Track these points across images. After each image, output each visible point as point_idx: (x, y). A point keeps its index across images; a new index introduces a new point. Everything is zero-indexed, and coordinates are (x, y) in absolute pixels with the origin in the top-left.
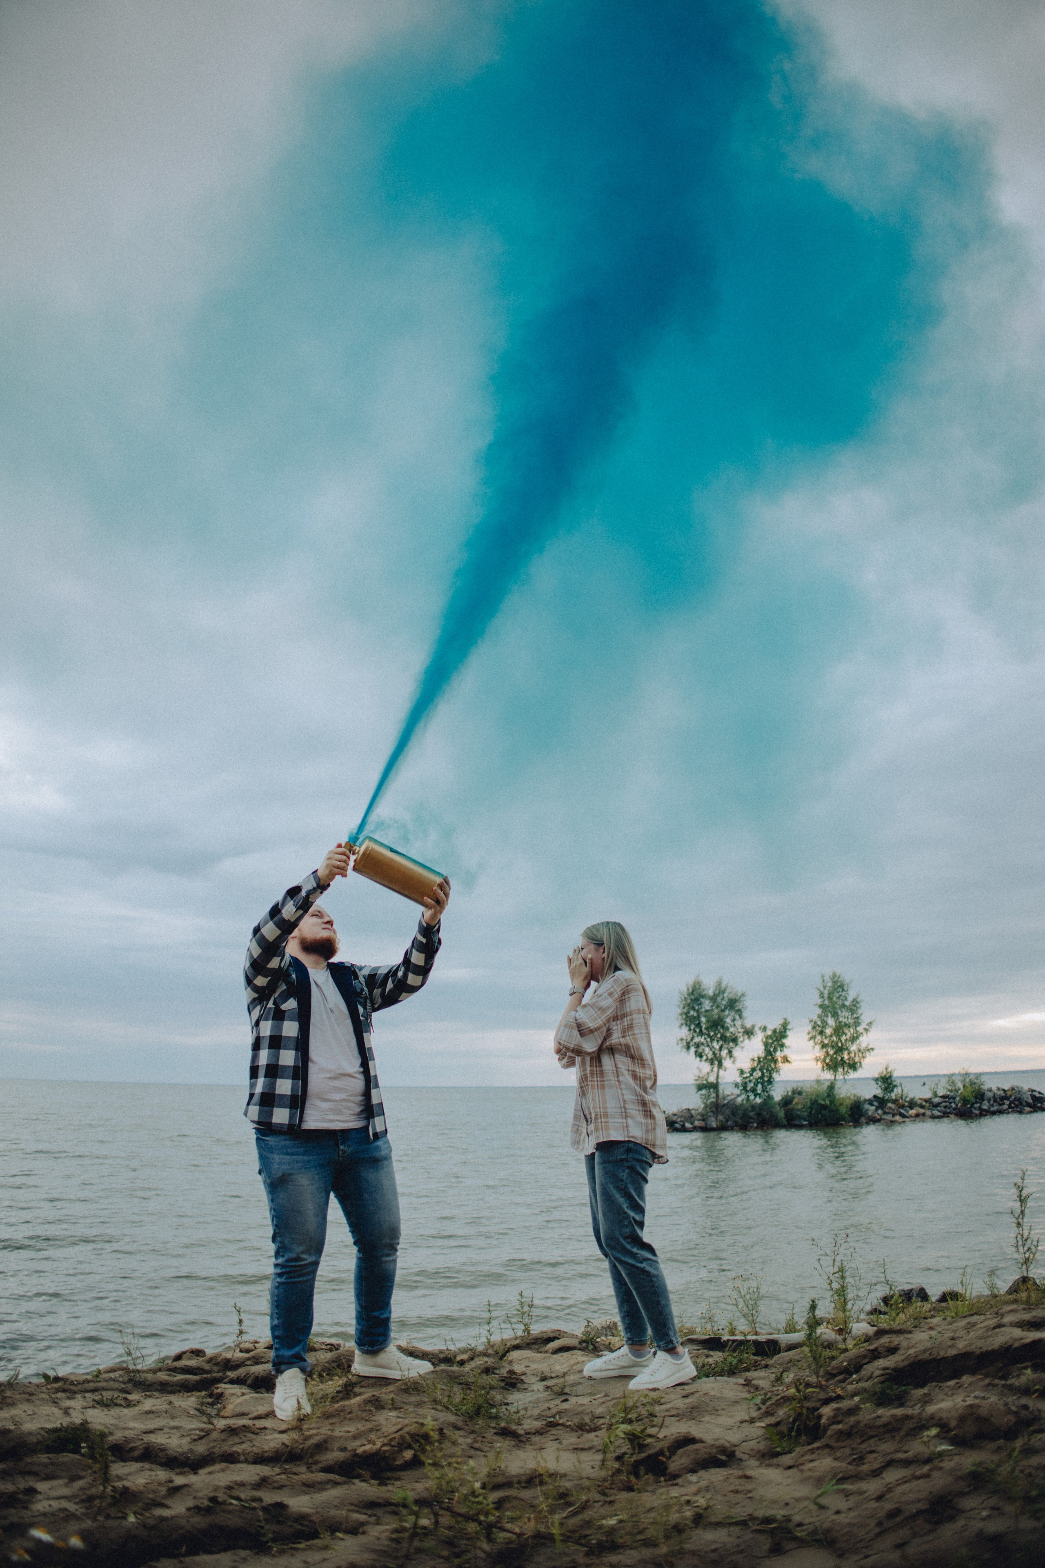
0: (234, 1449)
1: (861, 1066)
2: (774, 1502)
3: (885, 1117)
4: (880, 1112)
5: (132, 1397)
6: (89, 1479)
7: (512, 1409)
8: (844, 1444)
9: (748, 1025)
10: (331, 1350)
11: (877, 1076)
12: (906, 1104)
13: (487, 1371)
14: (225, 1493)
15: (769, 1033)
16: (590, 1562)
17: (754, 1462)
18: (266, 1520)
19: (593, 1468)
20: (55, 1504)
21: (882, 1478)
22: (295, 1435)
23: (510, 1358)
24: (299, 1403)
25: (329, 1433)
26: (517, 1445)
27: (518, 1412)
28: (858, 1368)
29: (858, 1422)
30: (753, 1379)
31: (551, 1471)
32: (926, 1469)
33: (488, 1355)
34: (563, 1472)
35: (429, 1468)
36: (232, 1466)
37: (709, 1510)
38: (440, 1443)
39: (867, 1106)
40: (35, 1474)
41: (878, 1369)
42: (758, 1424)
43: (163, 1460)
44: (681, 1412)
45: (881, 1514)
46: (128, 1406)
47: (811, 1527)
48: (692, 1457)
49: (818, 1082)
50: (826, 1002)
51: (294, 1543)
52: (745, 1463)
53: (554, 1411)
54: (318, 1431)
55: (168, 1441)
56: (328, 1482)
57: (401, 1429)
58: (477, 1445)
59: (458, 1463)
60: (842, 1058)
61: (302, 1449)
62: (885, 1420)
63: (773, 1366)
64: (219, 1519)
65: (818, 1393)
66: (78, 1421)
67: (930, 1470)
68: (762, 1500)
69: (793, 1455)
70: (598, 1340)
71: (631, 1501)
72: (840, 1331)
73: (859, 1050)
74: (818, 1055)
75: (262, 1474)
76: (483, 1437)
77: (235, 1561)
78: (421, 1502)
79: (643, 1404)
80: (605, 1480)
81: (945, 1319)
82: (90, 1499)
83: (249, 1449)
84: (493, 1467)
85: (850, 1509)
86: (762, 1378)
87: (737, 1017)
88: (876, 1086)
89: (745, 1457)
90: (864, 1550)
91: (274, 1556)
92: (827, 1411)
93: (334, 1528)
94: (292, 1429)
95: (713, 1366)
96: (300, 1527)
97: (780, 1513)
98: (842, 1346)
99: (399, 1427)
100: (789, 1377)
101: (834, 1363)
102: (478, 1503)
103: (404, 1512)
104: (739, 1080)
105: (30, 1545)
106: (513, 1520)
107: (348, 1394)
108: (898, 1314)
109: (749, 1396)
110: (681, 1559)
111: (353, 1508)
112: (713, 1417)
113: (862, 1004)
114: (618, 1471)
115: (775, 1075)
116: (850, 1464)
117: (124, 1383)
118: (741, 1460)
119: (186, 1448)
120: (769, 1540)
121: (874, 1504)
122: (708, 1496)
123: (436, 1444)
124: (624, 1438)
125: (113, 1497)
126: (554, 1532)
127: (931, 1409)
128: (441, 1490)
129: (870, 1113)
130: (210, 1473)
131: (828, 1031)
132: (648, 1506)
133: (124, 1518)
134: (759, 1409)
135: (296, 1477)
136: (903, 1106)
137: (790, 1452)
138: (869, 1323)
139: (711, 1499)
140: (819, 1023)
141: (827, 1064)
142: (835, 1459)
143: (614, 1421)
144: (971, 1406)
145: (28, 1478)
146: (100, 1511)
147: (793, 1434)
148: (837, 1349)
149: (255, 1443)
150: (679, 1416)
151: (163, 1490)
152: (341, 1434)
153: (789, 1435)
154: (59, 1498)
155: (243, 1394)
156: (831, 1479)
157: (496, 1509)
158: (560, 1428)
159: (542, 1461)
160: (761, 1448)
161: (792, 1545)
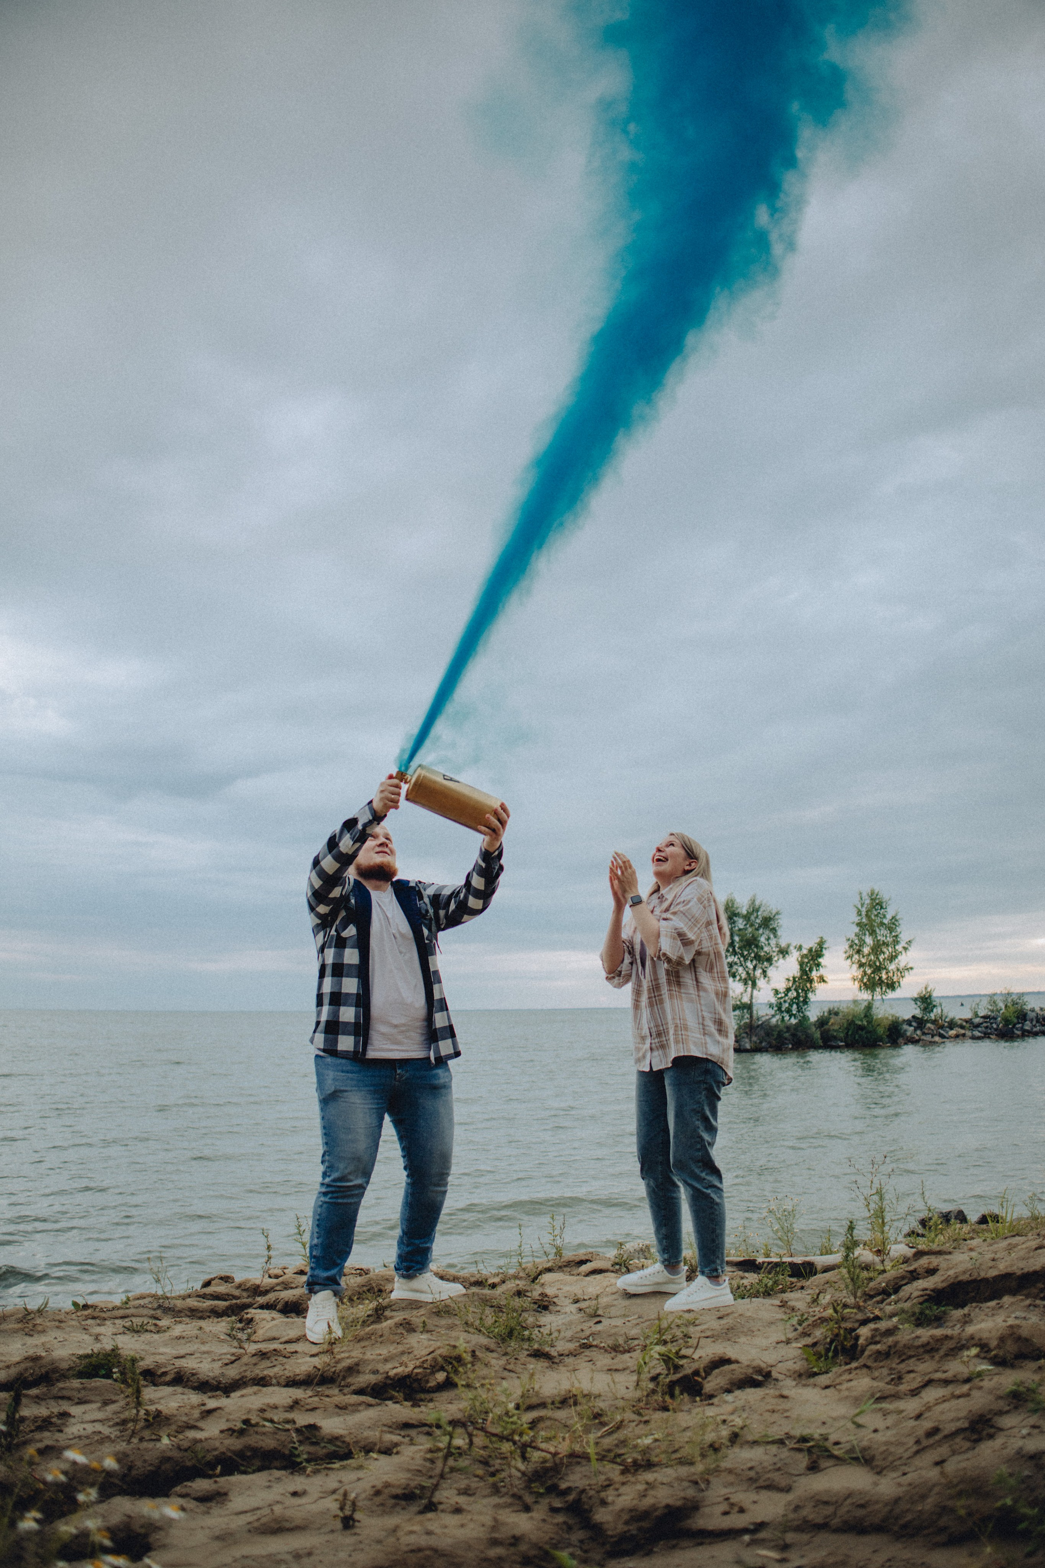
0: (265, 1373)
1: (899, 985)
2: (810, 1421)
3: (923, 1037)
4: (919, 1032)
5: (163, 1323)
6: (122, 1403)
7: (545, 1331)
8: (881, 1364)
9: (783, 944)
10: (361, 1275)
11: (916, 996)
12: (946, 1024)
13: (519, 1293)
14: (258, 1415)
15: (805, 952)
16: (625, 1480)
17: (790, 1382)
18: (300, 1442)
19: (627, 1388)
20: (90, 1428)
21: (921, 1398)
22: (326, 1358)
23: (542, 1281)
24: (329, 1327)
25: (361, 1356)
26: (550, 1367)
27: (551, 1334)
28: (896, 1290)
29: (896, 1343)
30: (790, 1300)
31: (585, 1392)
32: (966, 1388)
33: (520, 1278)
34: (597, 1393)
35: (463, 1389)
36: (265, 1389)
37: (745, 1429)
38: (473, 1365)
39: (905, 1027)
40: (69, 1398)
41: (917, 1290)
42: (794, 1345)
43: (196, 1384)
44: (716, 1333)
45: (921, 1432)
46: (158, 1332)
47: (848, 1446)
48: (727, 1378)
49: (855, 1002)
50: (864, 920)
51: (328, 1463)
52: (781, 1384)
53: (587, 1333)
54: (349, 1354)
55: (199, 1365)
56: (360, 1404)
57: (433, 1352)
58: (509, 1367)
59: (491, 1384)
60: (880, 978)
61: (334, 1373)
62: (924, 1340)
63: (808, 1287)
64: (252, 1440)
65: (856, 1314)
66: (109, 1347)
67: (970, 1389)
68: (798, 1420)
69: (830, 1375)
70: (631, 1262)
71: (667, 1421)
72: (879, 1252)
73: (898, 970)
74: (856, 974)
75: (294, 1397)
76: (516, 1359)
77: (270, 1481)
78: (454, 1423)
79: (678, 1326)
80: (639, 1400)
81: (985, 1240)
82: (124, 1422)
83: (281, 1373)
84: (527, 1387)
85: (888, 1428)
86: (798, 1299)
87: (772, 936)
88: (916, 1006)
89: (780, 1377)
90: (903, 1468)
91: (308, 1476)
92: (864, 1332)
93: (368, 1449)
94: (323, 1353)
95: (749, 1287)
96: (334, 1448)
97: (816, 1432)
98: (880, 1267)
99: (431, 1349)
100: (826, 1299)
101: (872, 1284)
102: (512, 1423)
103: (438, 1432)
104: (773, 1000)
105: (65, 1466)
106: (548, 1439)
107: (378, 1317)
108: (936, 1236)
109: (785, 1317)
110: (717, 1476)
111: (385, 1429)
112: (749, 1338)
113: (901, 922)
114: (654, 1392)
115: (810, 995)
116: (887, 1383)
117: (155, 1309)
118: (776, 1380)
119: (217, 1372)
120: (807, 1457)
121: (912, 1423)
122: (745, 1415)
123: (469, 1366)
124: (658, 1359)
125: (146, 1420)
126: (589, 1451)
127: (970, 1330)
128: (475, 1411)
129: (908, 1034)
130: (242, 1396)
131: (866, 950)
132: (685, 1425)
133: (159, 1440)
134: (796, 1330)
135: (328, 1399)
136: (942, 1027)
137: (827, 1372)
138: (907, 1245)
139: (747, 1418)
140: (857, 941)
141: (865, 984)
142: (873, 1379)
143: (648, 1342)
144: (1011, 1327)
145: (61, 1402)
146: (134, 1433)
147: (830, 1354)
148: (874, 1270)
149: (287, 1367)
150: (714, 1337)
151: (196, 1413)
152: (372, 1357)
153: (826, 1355)
154: (94, 1421)
155: (273, 1319)
156: (869, 1399)
157: (530, 1429)
158: (595, 1349)
159: (576, 1382)
160: (797, 1368)
161: (831, 1462)
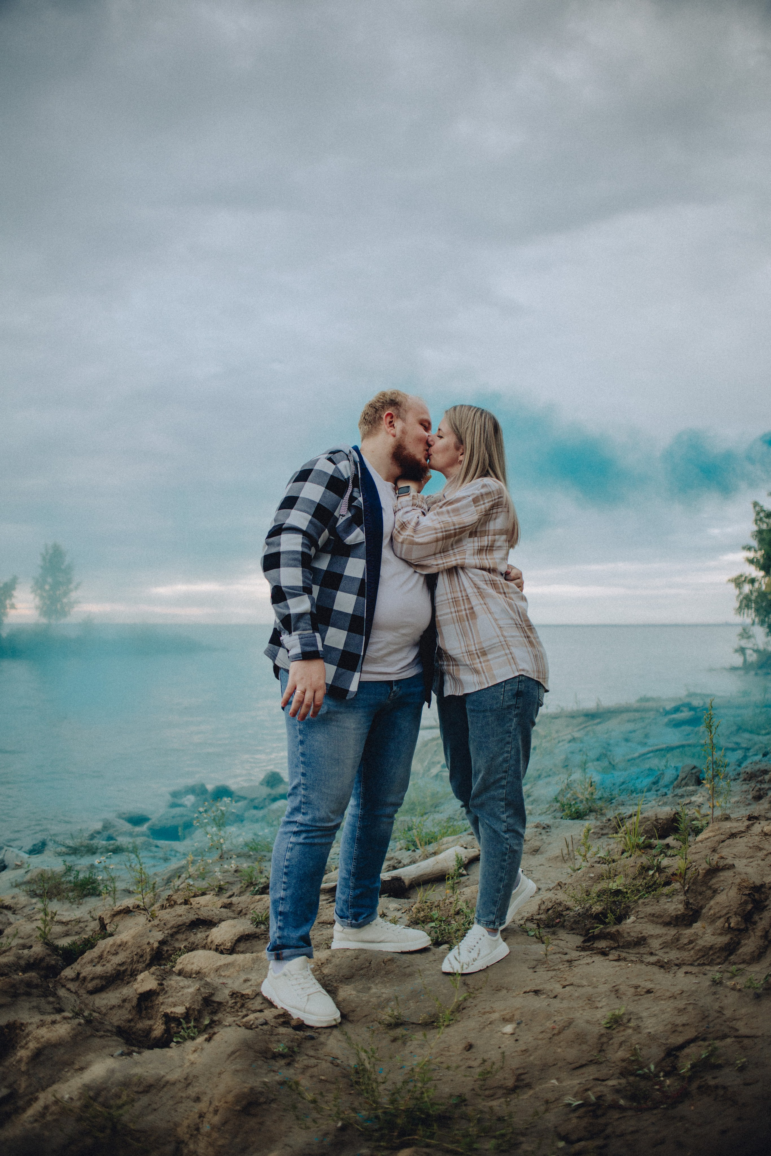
1: (70, 614)
11: (80, 623)
12: (102, 643)
39: (72, 643)
49: (36, 624)
50: (48, 565)
60: (56, 608)
73: (70, 603)
74: (38, 604)
113: (75, 568)
129: (74, 649)
131: (47, 587)
140: (40, 580)
141: (45, 612)
